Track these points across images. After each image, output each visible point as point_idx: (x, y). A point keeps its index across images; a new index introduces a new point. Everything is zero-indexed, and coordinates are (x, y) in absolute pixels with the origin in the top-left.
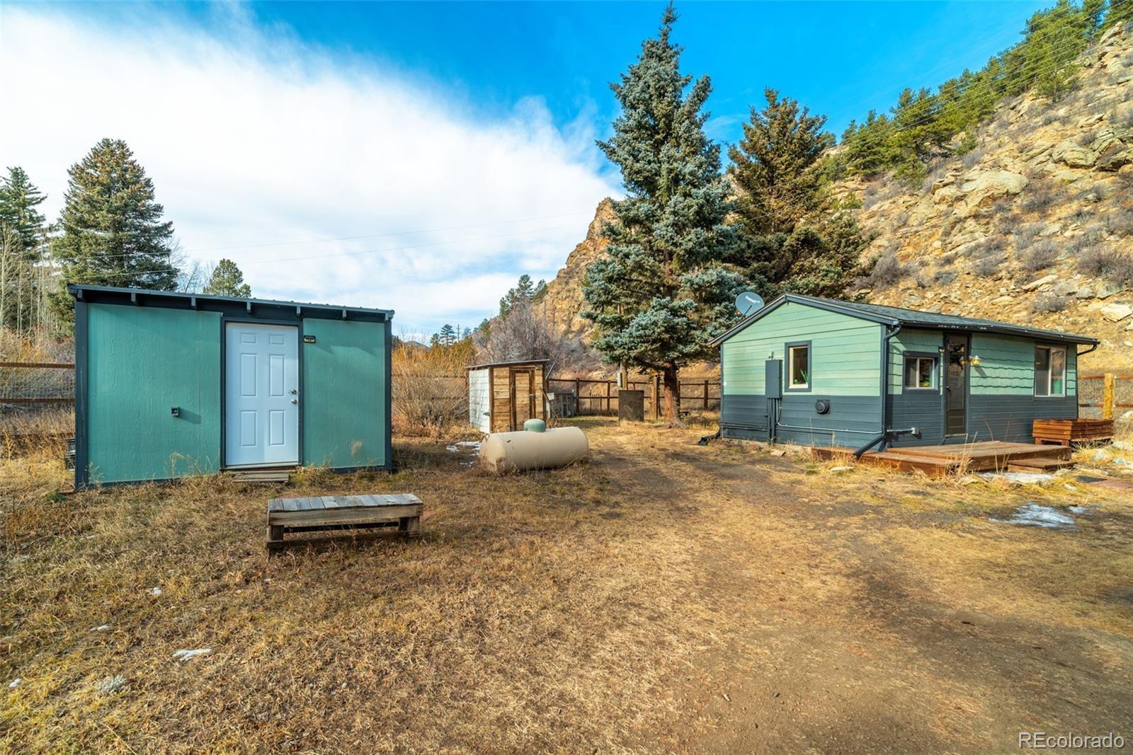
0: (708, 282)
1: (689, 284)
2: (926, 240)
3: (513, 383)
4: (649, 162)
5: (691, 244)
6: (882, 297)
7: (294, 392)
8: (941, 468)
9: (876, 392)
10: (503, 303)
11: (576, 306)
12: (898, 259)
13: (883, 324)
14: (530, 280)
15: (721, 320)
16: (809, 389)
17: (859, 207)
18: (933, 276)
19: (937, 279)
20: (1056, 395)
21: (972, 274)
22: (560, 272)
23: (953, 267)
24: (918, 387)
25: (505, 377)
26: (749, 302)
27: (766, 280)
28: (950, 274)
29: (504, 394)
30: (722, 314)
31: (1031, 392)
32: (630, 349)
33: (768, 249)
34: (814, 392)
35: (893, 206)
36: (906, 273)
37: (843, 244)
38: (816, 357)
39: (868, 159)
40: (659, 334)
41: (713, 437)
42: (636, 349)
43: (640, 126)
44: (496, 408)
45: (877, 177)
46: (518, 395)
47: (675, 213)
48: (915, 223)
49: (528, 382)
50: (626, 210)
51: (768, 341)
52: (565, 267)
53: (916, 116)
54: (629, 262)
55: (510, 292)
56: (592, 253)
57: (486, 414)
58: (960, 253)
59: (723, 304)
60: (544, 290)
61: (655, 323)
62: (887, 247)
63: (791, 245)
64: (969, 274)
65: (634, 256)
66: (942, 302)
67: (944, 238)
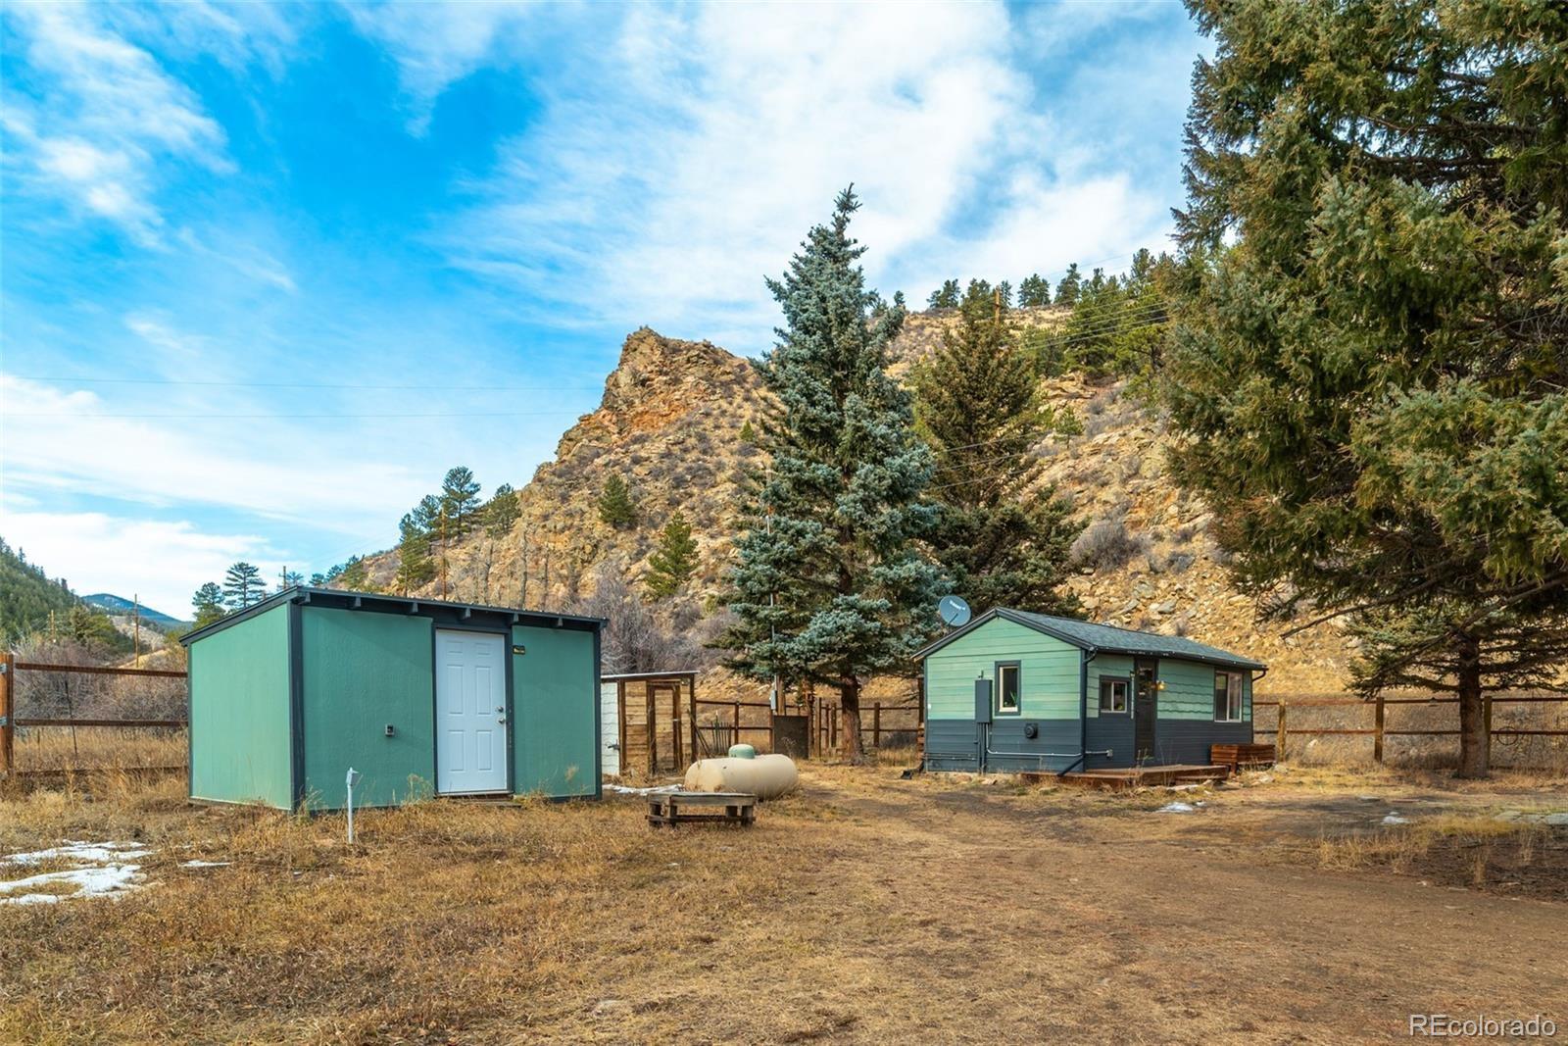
0: (904, 578)
1: (881, 579)
2: (1161, 503)
3: (651, 703)
4: (828, 409)
5: (884, 528)
6: (1107, 582)
7: (501, 711)
8: (1122, 782)
9: (1077, 716)
10: (406, 526)
11: (588, 549)
12: (1128, 527)
13: (1082, 649)
14: (474, 480)
15: (919, 626)
16: (1019, 713)
17: (1079, 434)
18: (1167, 556)
19: (1171, 562)
20: (1234, 721)
21: (1210, 559)
22: (540, 468)
23: (1190, 546)
24: (1113, 711)
25: (641, 695)
26: (955, 610)
27: (966, 570)
28: (1187, 556)
29: (639, 718)
30: (920, 618)
31: (1210, 717)
32: (808, 660)
33: (967, 529)
34: (1024, 715)
35: (1124, 440)
36: (1136, 549)
37: (1053, 533)
38: (1025, 678)
39: (1093, 349)
40: (847, 642)
41: (915, 771)
42: (816, 659)
43: (814, 357)
44: (628, 738)
45: (1105, 380)
46: (659, 720)
47: (864, 486)
48: (1149, 474)
49: (671, 701)
50: (798, 470)
51: (977, 659)
52: (554, 459)
53: (1152, 308)
54: (804, 543)
55: (423, 503)
56: (615, 437)
57: (615, 747)
58: (1199, 527)
59: (921, 605)
60: (507, 505)
61: (842, 628)
62: (1115, 505)
63: (995, 526)
64: (1206, 559)
65: (810, 535)
66: (1177, 597)
67: (1181, 502)
